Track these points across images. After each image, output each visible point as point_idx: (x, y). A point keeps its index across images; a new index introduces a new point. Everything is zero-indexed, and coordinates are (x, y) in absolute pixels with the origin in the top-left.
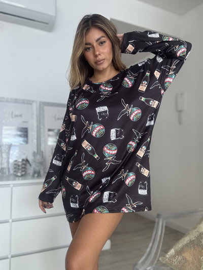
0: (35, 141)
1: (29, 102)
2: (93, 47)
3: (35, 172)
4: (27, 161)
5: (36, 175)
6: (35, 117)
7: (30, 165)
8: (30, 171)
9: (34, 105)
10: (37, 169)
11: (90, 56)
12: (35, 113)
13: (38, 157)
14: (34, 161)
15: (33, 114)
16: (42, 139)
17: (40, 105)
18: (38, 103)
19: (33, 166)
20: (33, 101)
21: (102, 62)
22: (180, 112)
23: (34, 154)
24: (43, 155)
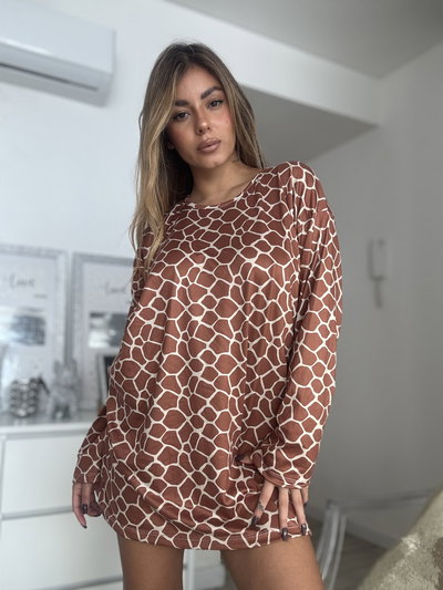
0: (61, 339)
1: (51, 255)
2: (193, 110)
3: (57, 409)
4: (40, 382)
5: (59, 415)
6: (62, 286)
7: (48, 392)
8: (48, 404)
9: (61, 259)
10: (62, 400)
11: (186, 132)
12: (63, 277)
13: (66, 374)
14: (57, 384)
15: (57, 279)
16: (77, 335)
17: (74, 262)
18: (70, 257)
19: (54, 393)
20: (60, 252)
21: (213, 147)
22: (377, 280)
23: (57, 368)
24: (75, 370)
